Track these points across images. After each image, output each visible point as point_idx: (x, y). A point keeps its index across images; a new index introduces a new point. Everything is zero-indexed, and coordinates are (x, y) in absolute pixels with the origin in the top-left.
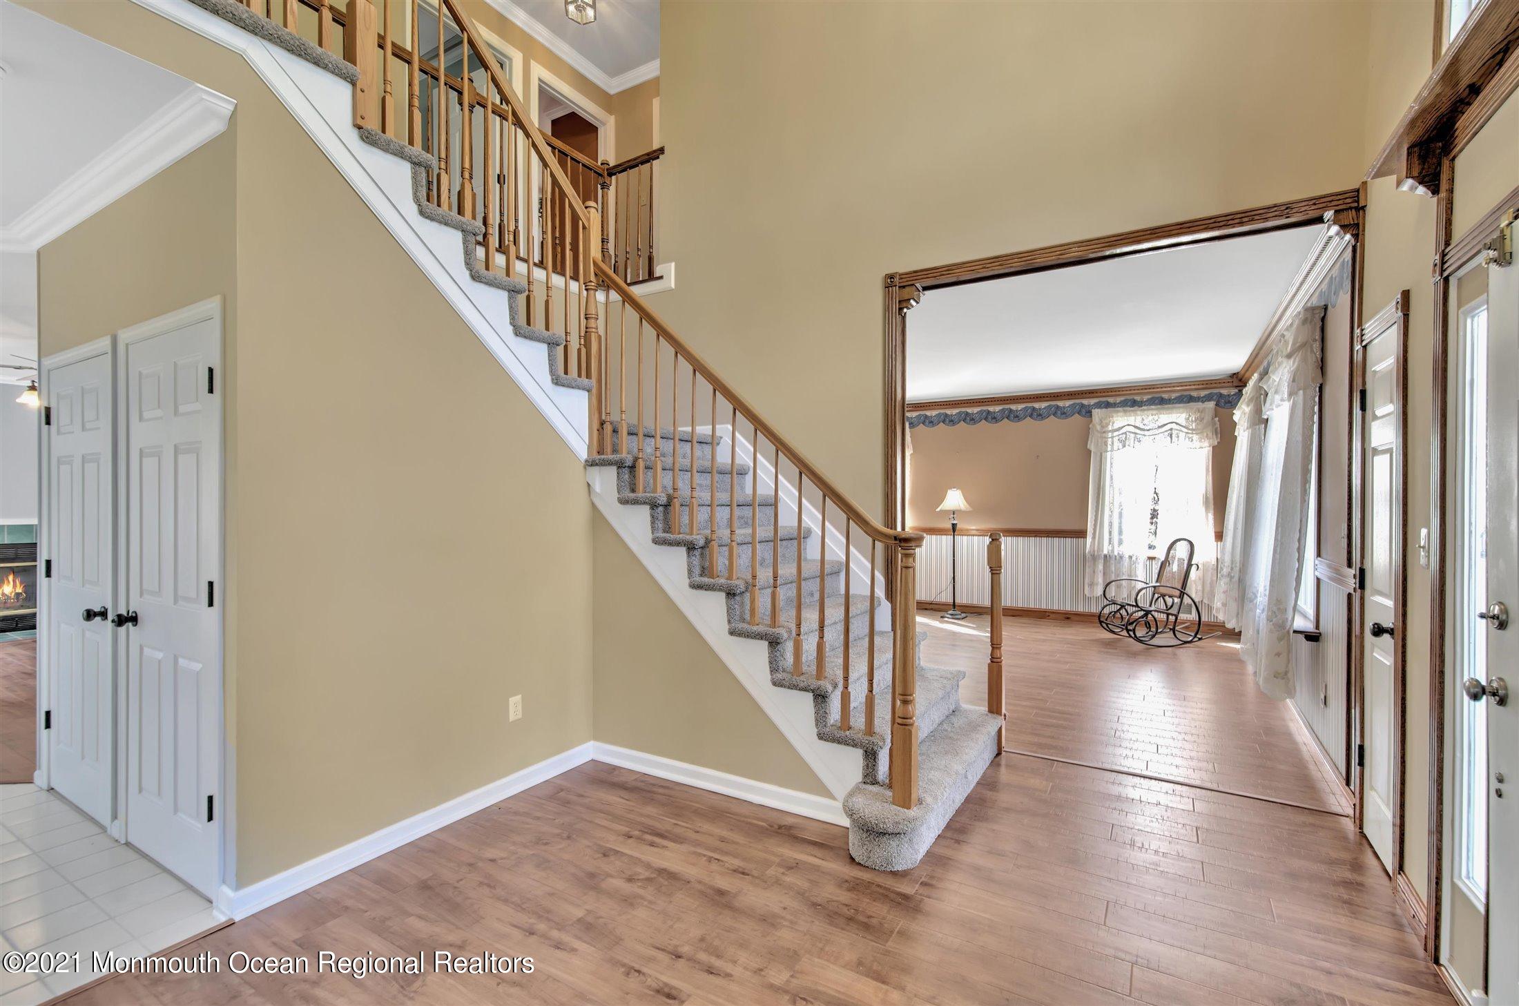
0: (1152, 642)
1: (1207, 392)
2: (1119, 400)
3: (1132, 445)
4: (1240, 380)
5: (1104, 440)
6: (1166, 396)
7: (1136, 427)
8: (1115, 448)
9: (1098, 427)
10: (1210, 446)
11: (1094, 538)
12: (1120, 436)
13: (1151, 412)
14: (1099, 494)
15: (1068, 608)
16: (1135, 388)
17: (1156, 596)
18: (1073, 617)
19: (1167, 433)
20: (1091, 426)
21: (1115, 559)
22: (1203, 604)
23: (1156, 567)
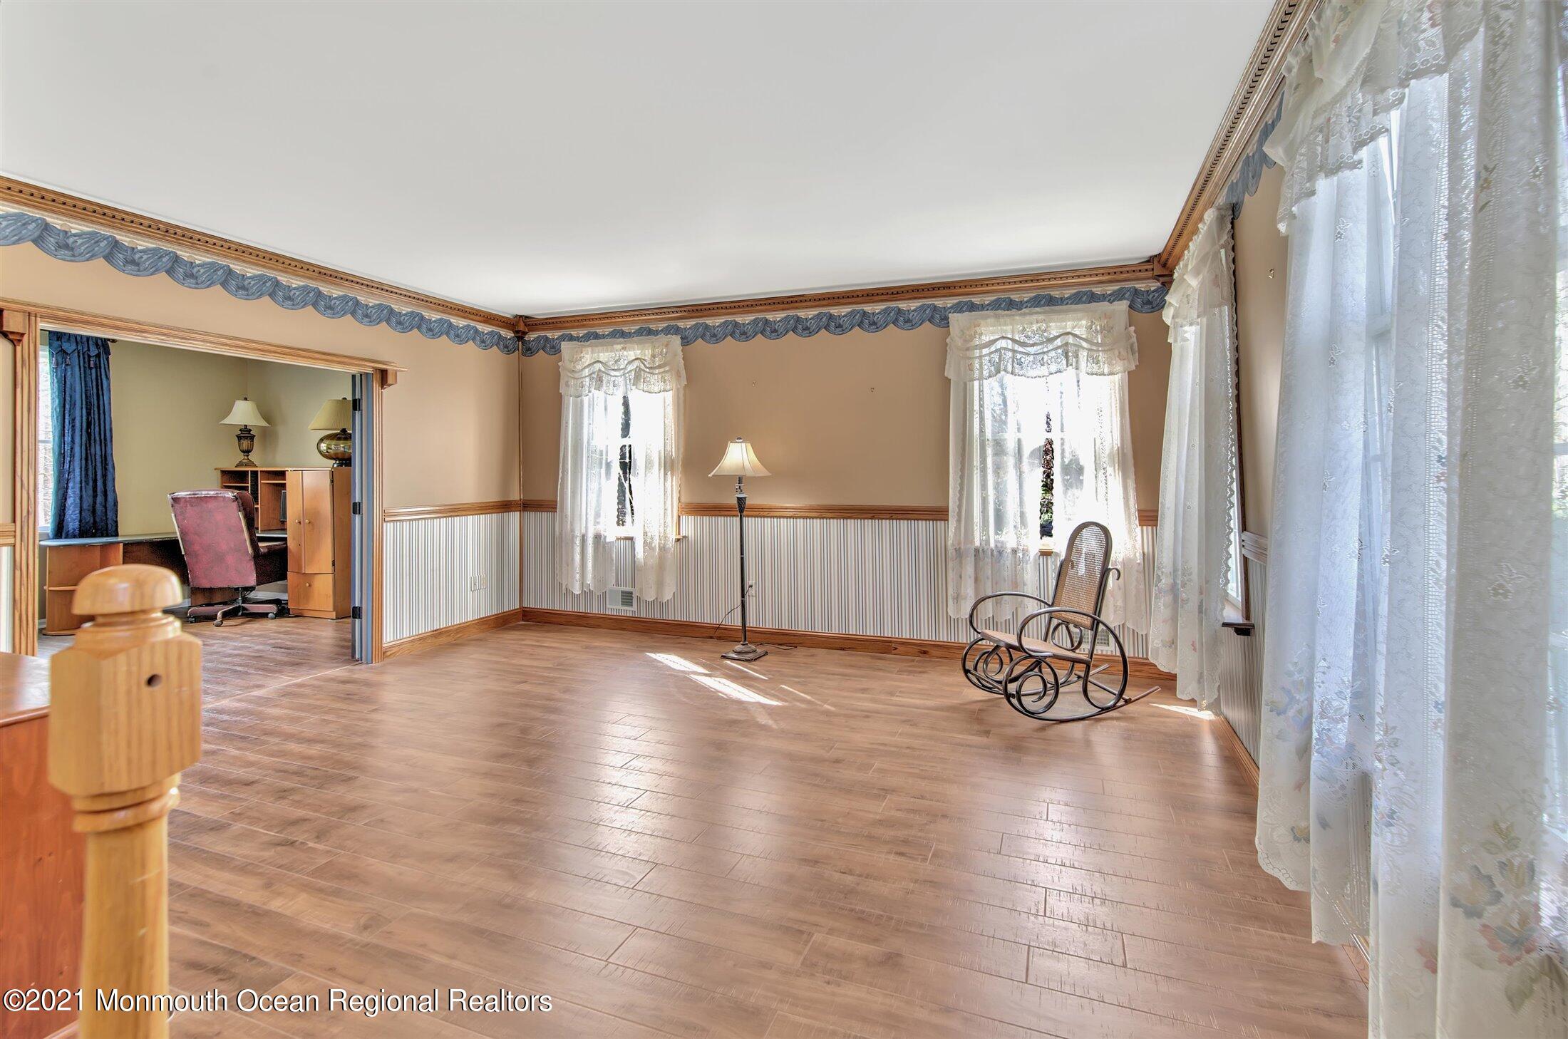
0: (1050, 714)
1: (1116, 287)
2: (988, 299)
3: (1010, 369)
4: (1164, 266)
5: (968, 362)
6: (1056, 294)
7: (1013, 340)
8: (985, 373)
9: (959, 343)
10: (1125, 372)
11: (959, 521)
12: (992, 356)
13: (1035, 317)
14: (964, 449)
15: (925, 636)
16: (1011, 280)
17: (1055, 622)
18: (933, 652)
19: (1060, 351)
20: (948, 340)
21: (992, 555)
22: (1126, 630)
23: (1053, 566)
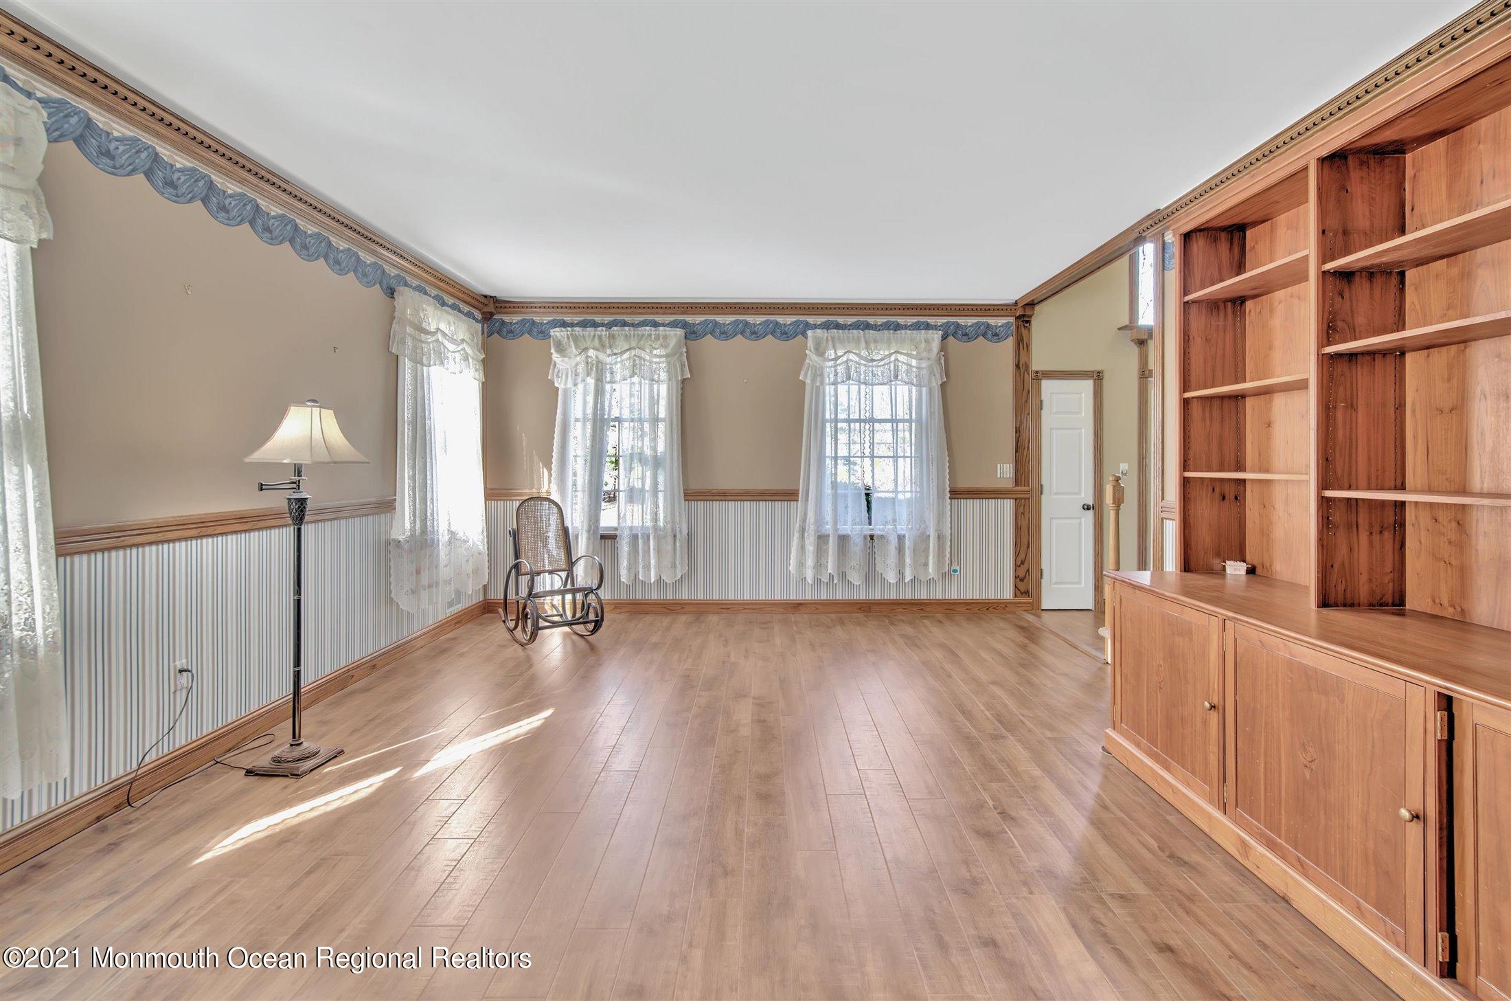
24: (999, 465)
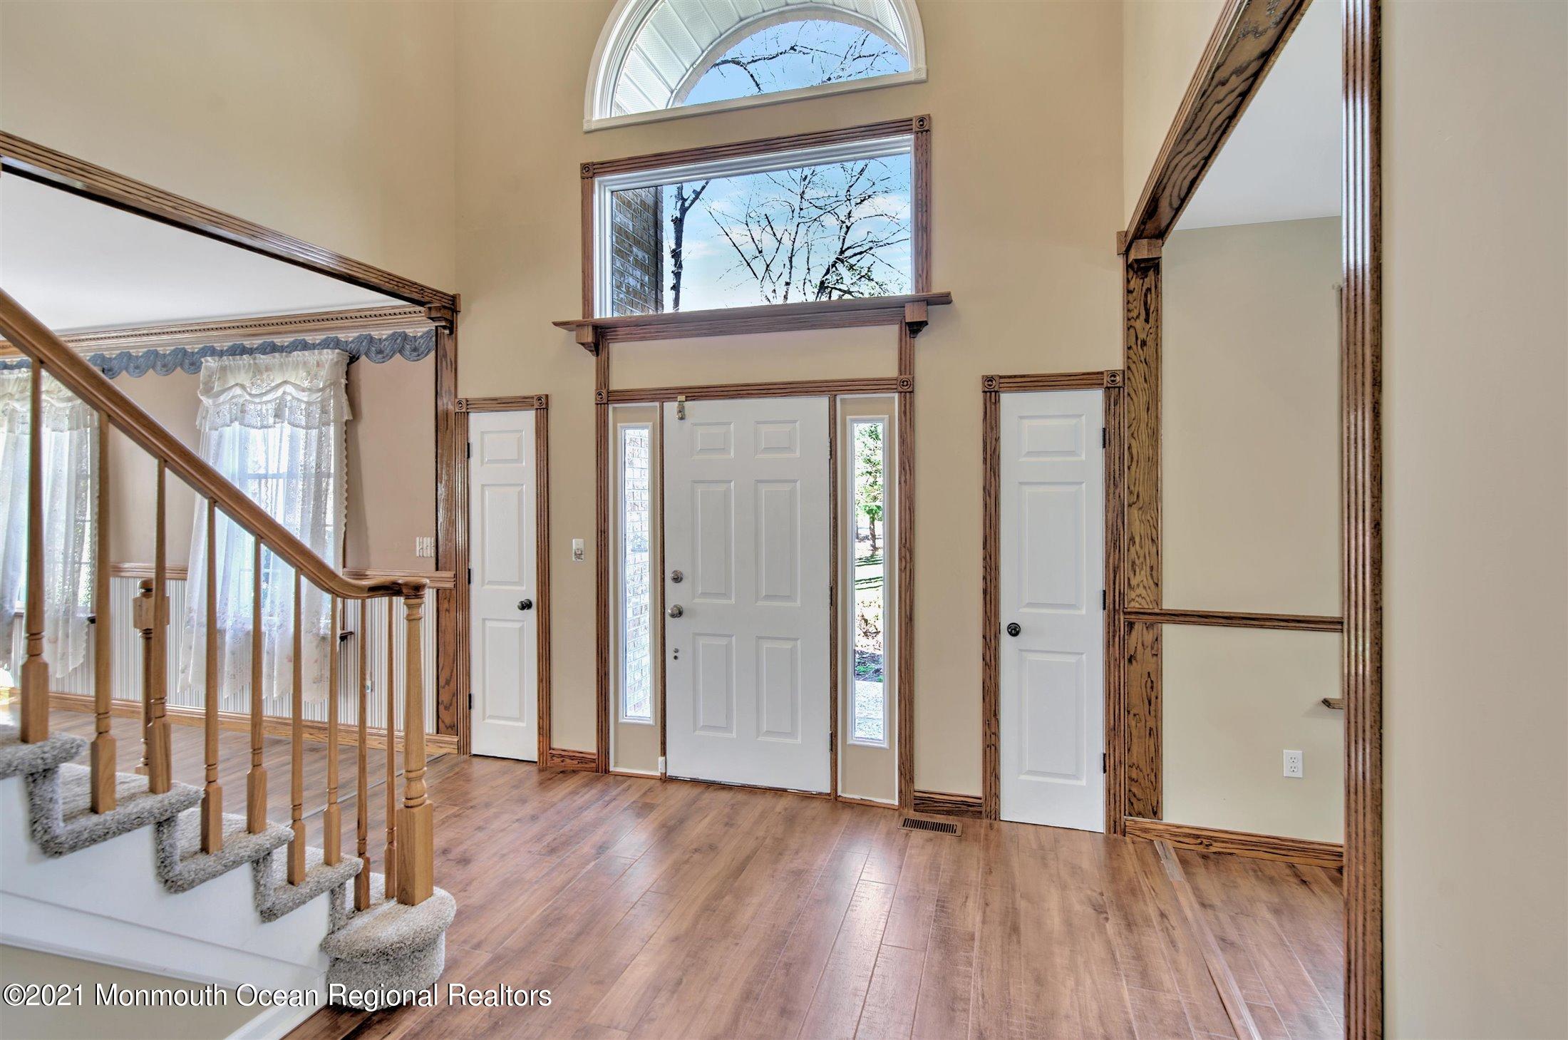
24: (418, 539)
